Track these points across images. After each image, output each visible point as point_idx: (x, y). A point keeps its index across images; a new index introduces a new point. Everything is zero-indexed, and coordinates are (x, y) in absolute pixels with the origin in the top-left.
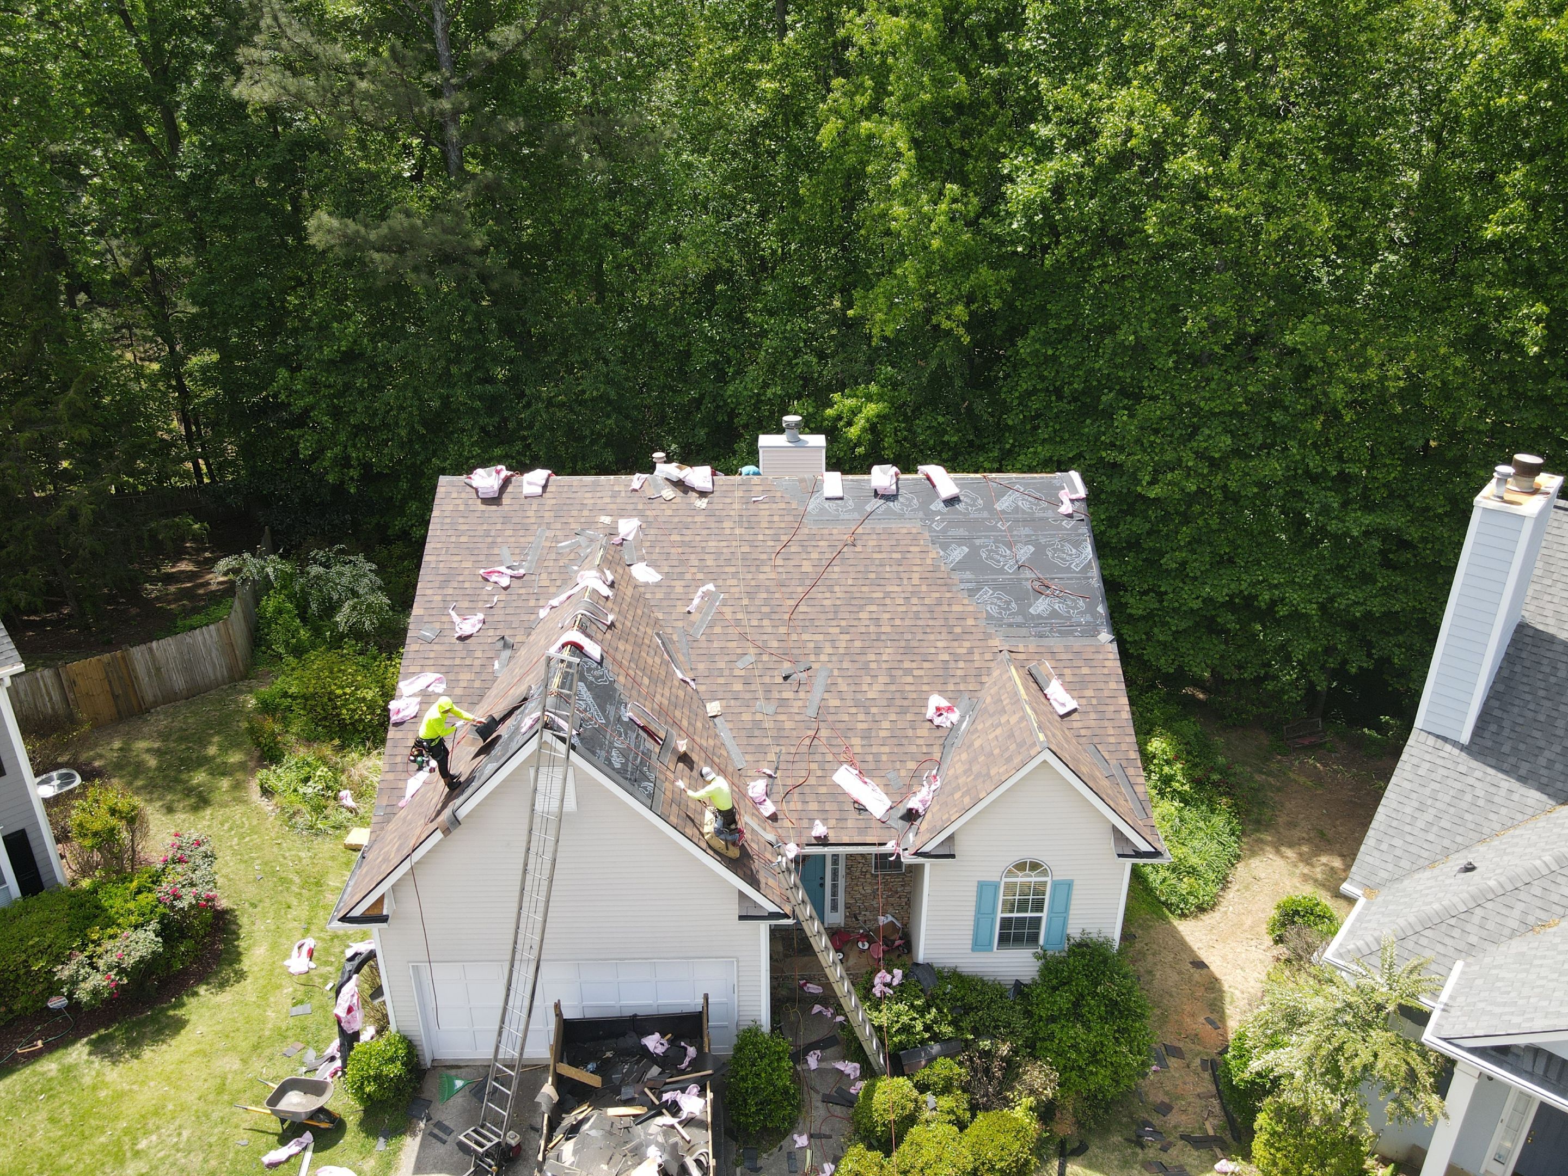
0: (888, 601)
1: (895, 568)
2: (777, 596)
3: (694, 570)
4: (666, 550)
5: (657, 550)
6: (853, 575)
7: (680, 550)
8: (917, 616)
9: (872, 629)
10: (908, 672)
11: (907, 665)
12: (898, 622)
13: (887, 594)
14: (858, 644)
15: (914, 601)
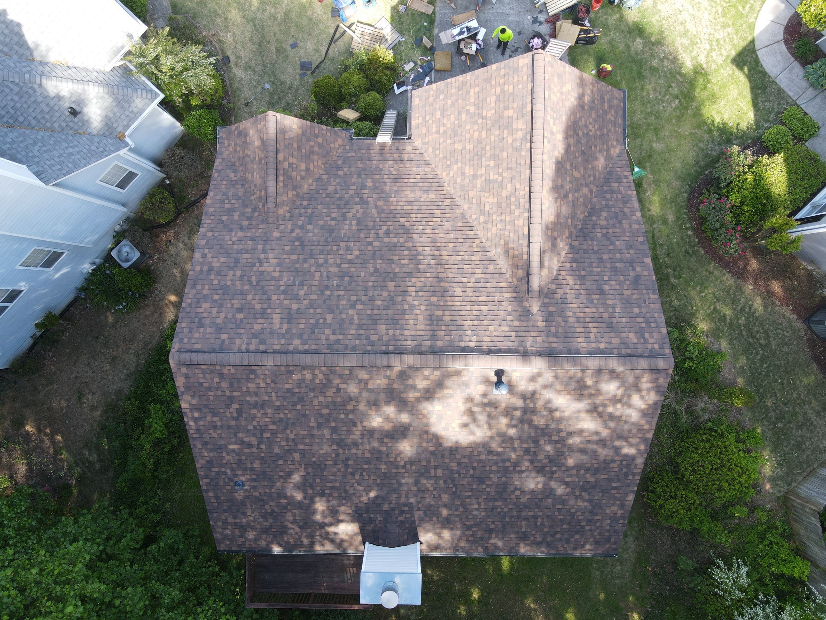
0: (339, 261)
1: (330, 283)
2: (412, 266)
3: (469, 285)
4: (490, 299)
5: (496, 299)
6: (360, 279)
7: (481, 299)
8: (322, 252)
9: (352, 244)
10: (333, 219)
11: (333, 223)
12: (335, 248)
13: (339, 266)
14: (363, 235)
15: (321, 261)
